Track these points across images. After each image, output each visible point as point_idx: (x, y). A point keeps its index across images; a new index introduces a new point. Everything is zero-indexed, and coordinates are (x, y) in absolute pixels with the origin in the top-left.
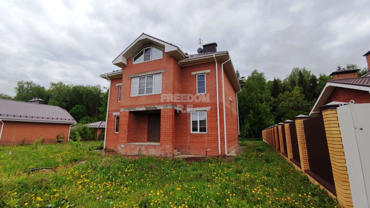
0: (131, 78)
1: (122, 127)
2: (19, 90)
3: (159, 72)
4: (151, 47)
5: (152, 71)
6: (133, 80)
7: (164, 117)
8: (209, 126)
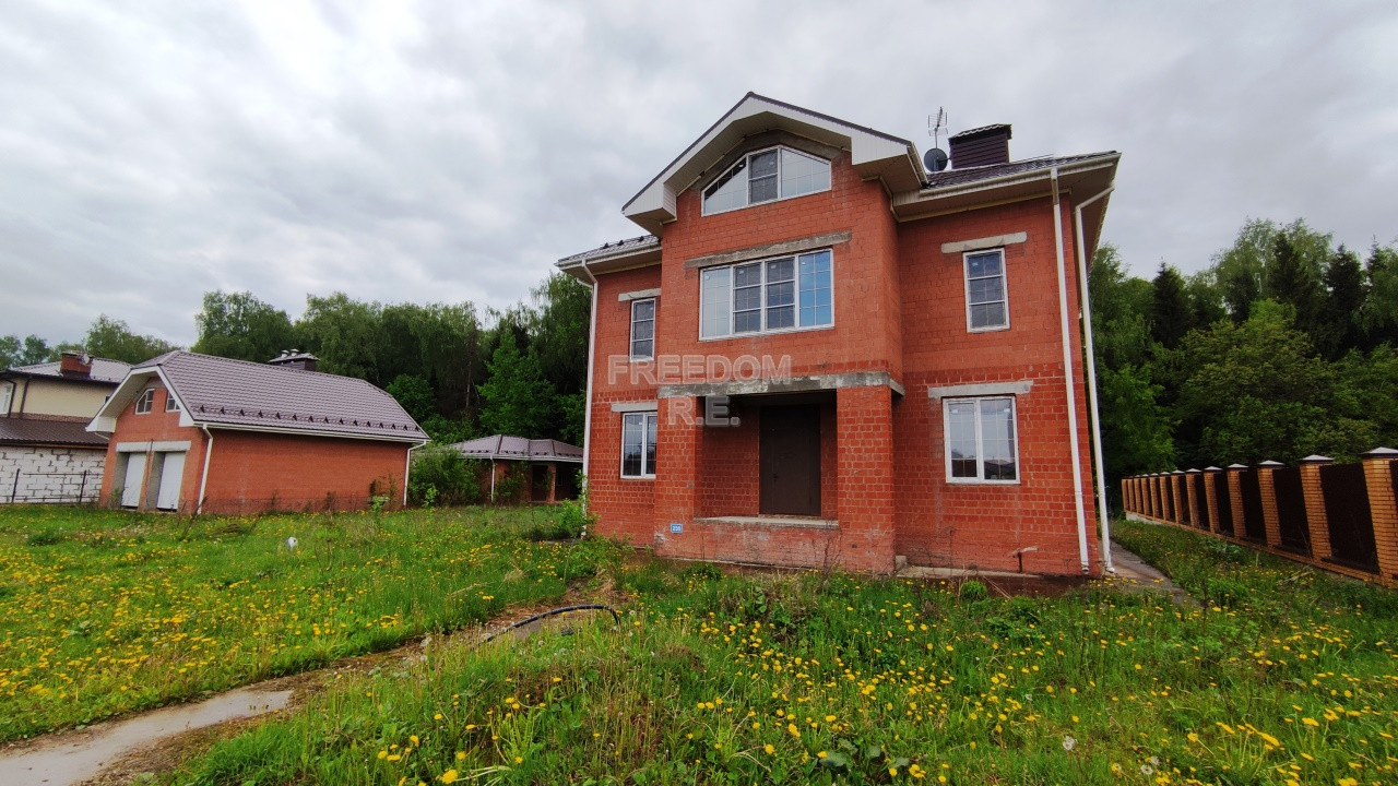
0: (700, 269)
1: (669, 459)
2: (209, 324)
3: (818, 242)
4: (777, 147)
5: (787, 240)
6: (707, 277)
7: (849, 421)
8: (1030, 454)
